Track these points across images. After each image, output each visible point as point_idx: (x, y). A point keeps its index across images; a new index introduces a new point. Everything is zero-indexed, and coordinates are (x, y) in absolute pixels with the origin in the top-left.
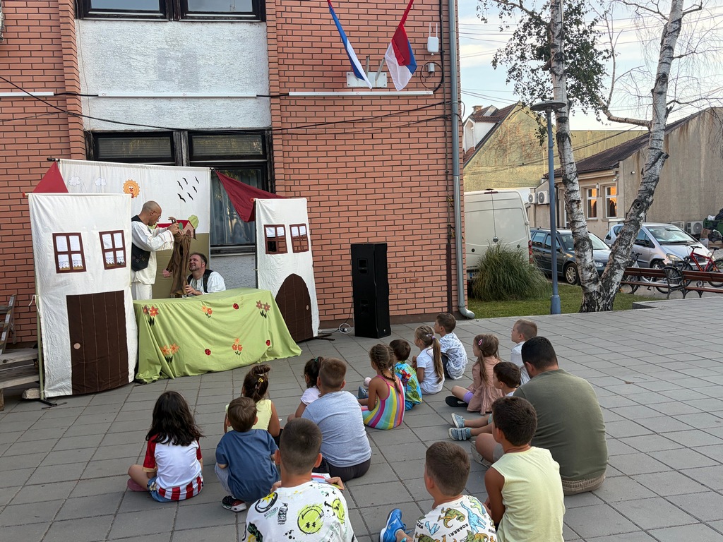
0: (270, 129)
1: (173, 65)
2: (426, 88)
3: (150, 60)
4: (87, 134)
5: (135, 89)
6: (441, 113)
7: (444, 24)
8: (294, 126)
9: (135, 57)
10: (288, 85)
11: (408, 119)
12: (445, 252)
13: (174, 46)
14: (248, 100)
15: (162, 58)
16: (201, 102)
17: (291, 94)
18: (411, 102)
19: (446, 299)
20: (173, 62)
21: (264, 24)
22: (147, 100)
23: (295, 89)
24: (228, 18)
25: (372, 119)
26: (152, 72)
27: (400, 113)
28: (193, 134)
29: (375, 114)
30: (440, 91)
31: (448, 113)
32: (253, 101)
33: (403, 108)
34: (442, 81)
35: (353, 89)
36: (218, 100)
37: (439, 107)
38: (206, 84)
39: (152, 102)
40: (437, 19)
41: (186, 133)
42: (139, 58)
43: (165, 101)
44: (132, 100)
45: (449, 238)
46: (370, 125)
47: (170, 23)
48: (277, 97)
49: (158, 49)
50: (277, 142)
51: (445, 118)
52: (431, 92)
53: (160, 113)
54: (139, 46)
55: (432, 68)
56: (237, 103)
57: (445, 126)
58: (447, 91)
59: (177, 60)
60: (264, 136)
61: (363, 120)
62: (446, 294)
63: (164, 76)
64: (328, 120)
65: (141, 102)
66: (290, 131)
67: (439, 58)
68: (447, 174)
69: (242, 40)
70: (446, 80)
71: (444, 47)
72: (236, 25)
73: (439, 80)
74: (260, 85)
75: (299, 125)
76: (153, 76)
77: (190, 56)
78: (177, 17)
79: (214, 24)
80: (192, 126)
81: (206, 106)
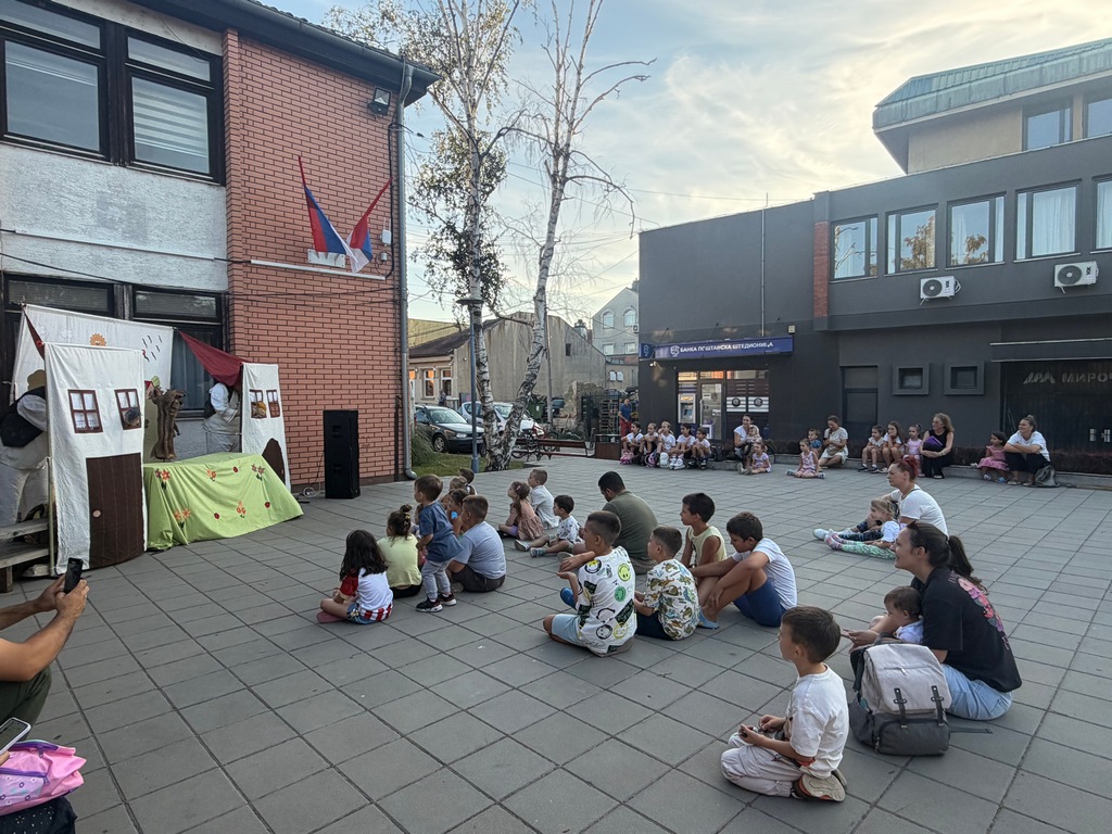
0: (227, 293)
1: (115, 213)
2: (379, 274)
3: (88, 203)
5: (66, 231)
6: (391, 297)
7: (395, 221)
8: (254, 293)
9: (67, 196)
10: (250, 253)
11: (363, 298)
12: (393, 420)
13: (119, 192)
14: (204, 262)
15: (103, 203)
16: (150, 256)
17: (253, 261)
18: (366, 284)
19: (393, 462)
20: (117, 210)
21: (224, 189)
22: (81, 245)
23: (257, 258)
24: (183, 175)
25: (331, 295)
26: (88, 216)
27: (355, 294)
28: (137, 287)
29: (334, 291)
30: (390, 278)
31: (397, 298)
32: (210, 263)
33: (358, 288)
34: (393, 270)
35: (313, 265)
36: (169, 257)
37: (389, 291)
38: (156, 238)
39: (87, 248)
40: (389, 215)
41: (131, 287)
42: (71, 197)
43: (104, 250)
44: (62, 244)
45: (397, 408)
46: (328, 300)
47: (113, 167)
48: (237, 263)
49: (98, 192)
51: (394, 301)
52: (384, 278)
53: (98, 262)
54: (73, 184)
55: (385, 257)
56: (191, 263)
57: (394, 308)
58: (397, 278)
59: (121, 207)
60: (223, 301)
61: (322, 295)
62: (393, 458)
63: (105, 223)
64: (289, 291)
65: (73, 247)
66: (249, 298)
67: (390, 249)
68: (395, 351)
69: (199, 200)
70: (396, 269)
71: (395, 240)
72: (193, 183)
73: (390, 268)
74: (217, 249)
75: (260, 293)
76: (90, 220)
77: (136, 206)
78: (123, 163)
79: (167, 179)
80: (137, 281)
81: (157, 262)
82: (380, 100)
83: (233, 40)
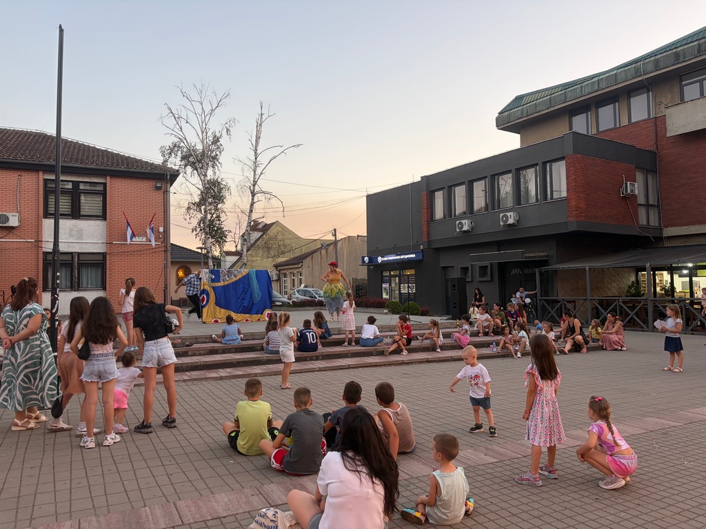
0: (106, 253)
1: (74, 233)
4: (43, 252)
6: (163, 249)
7: (165, 223)
8: (114, 252)
10: (112, 240)
11: (152, 251)
13: (75, 227)
14: (99, 244)
15: (71, 230)
16: (83, 244)
17: (114, 242)
21: (105, 221)
22: (65, 243)
24: (94, 219)
25: (140, 251)
26: (67, 234)
27: (150, 249)
28: (79, 254)
29: (142, 249)
30: (163, 243)
31: (166, 249)
32: (101, 244)
34: (164, 240)
35: (134, 241)
36: (89, 244)
38: (85, 239)
40: (163, 222)
41: (77, 253)
42: (63, 230)
47: (74, 220)
48: (109, 244)
49: (70, 228)
50: (108, 257)
51: (165, 251)
52: (160, 243)
53: (69, 247)
55: (161, 236)
56: (95, 244)
57: (165, 253)
58: (166, 243)
59: (76, 231)
60: (104, 255)
61: (137, 251)
63: (71, 236)
64: (126, 251)
65: (63, 243)
66: (112, 254)
67: (164, 233)
69: (98, 226)
71: (165, 230)
72: (97, 221)
74: (103, 239)
75: (116, 252)
76: (67, 236)
77: (80, 230)
78: (77, 218)
79: (89, 221)
80: (79, 251)
81: (85, 245)
82: (159, 185)
83: (108, 178)
